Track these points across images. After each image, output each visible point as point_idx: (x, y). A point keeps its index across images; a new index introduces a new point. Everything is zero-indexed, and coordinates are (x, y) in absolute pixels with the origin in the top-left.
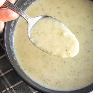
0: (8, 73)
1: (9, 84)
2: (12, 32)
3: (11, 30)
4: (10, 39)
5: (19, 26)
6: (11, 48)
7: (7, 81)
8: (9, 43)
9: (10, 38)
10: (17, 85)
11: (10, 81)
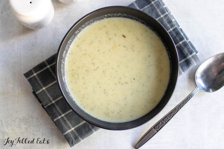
0: (59, 100)
1: (61, 112)
2: (63, 63)
3: (62, 61)
4: (62, 71)
5: (70, 54)
6: (63, 79)
7: (58, 109)
8: (61, 74)
9: (62, 69)
10: (68, 113)
11: (61, 109)
